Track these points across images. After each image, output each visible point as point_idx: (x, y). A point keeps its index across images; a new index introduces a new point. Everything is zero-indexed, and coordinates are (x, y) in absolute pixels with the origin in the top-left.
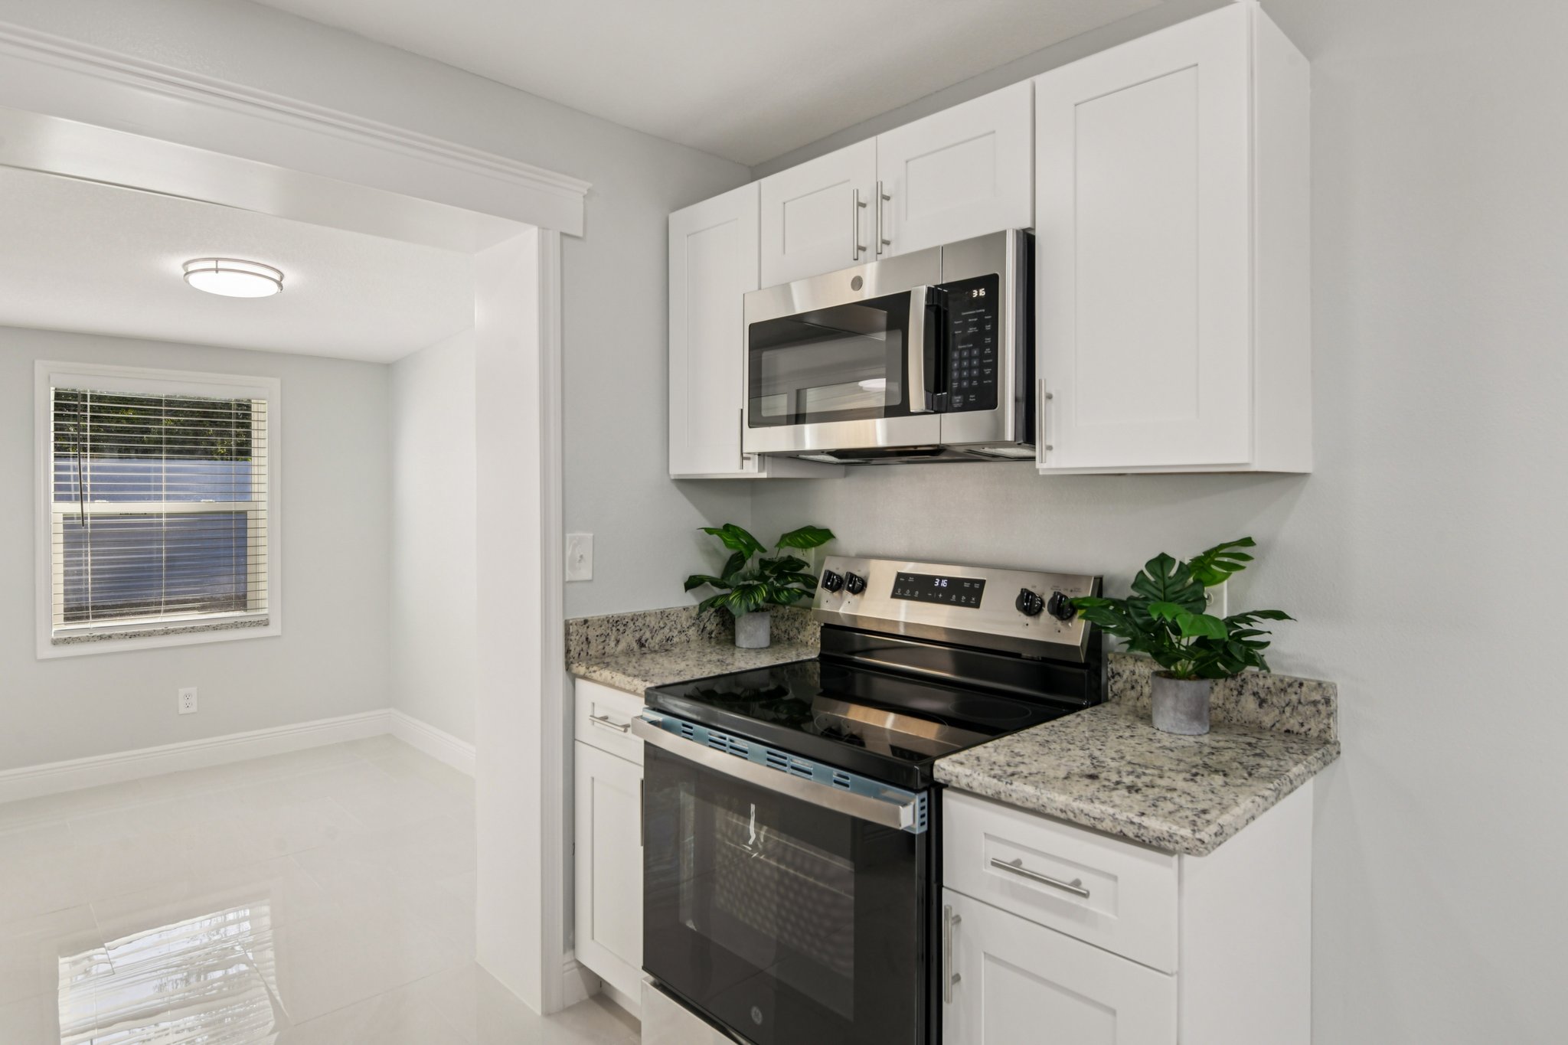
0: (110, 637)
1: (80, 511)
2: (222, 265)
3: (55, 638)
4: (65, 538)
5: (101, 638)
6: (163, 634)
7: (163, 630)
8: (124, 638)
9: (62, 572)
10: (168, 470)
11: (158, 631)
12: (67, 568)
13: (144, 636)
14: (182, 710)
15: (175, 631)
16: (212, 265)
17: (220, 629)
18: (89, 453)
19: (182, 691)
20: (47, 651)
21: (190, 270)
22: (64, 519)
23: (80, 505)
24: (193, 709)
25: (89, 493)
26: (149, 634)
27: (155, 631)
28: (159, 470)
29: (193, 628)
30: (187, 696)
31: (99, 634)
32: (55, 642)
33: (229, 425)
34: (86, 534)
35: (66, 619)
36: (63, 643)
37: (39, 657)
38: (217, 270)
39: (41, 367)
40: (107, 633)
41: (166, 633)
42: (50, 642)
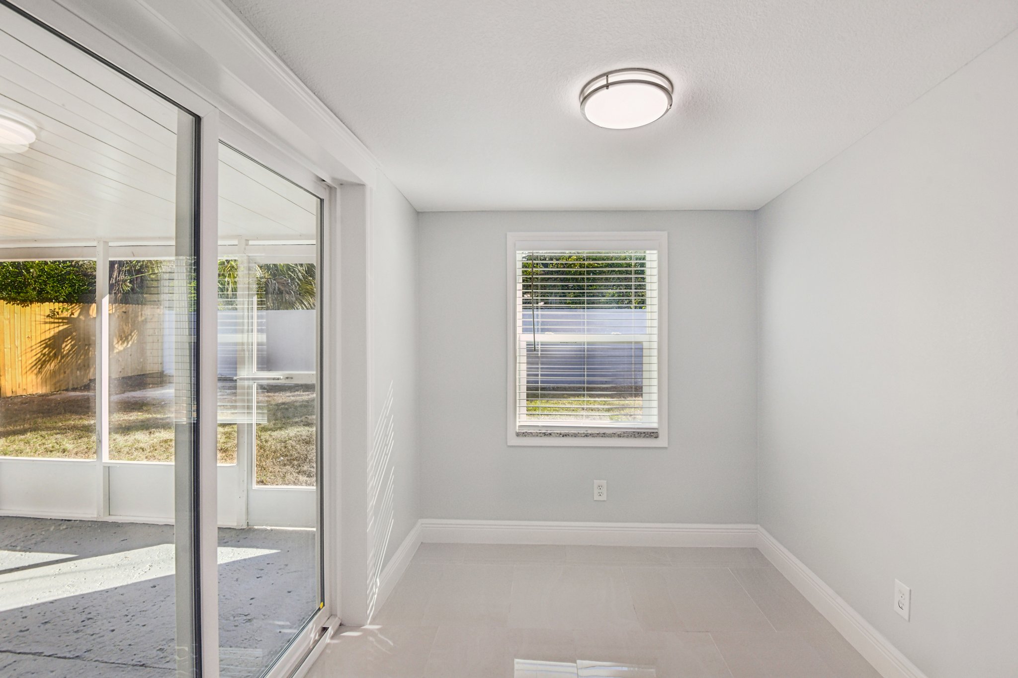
0: (552, 434)
2: (612, 79)
3: (518, 431)
4: (527, 359)
5: (546, 434)
6: (584, 436)
7: (584, 433)
8: (559, 436)
11: (581, 433)
13: (572, 436)
14: (596, 498)
15: (592, 435)
17: (623, 437)
19: (596, 482)
20: (514, 441)
22: (527, 345)
23: (533, 334)
24: (604, 498)
25: (540, 327)
26: (575, 435)
29: (604, 434)
30: (600, 487)
31: (545, 431)
32: (518, 435)
33: (630, 279)
36: (523, 436)
37: (508, 444)
38: (607, 86)
41: (586, 435)
42: (515, 434)
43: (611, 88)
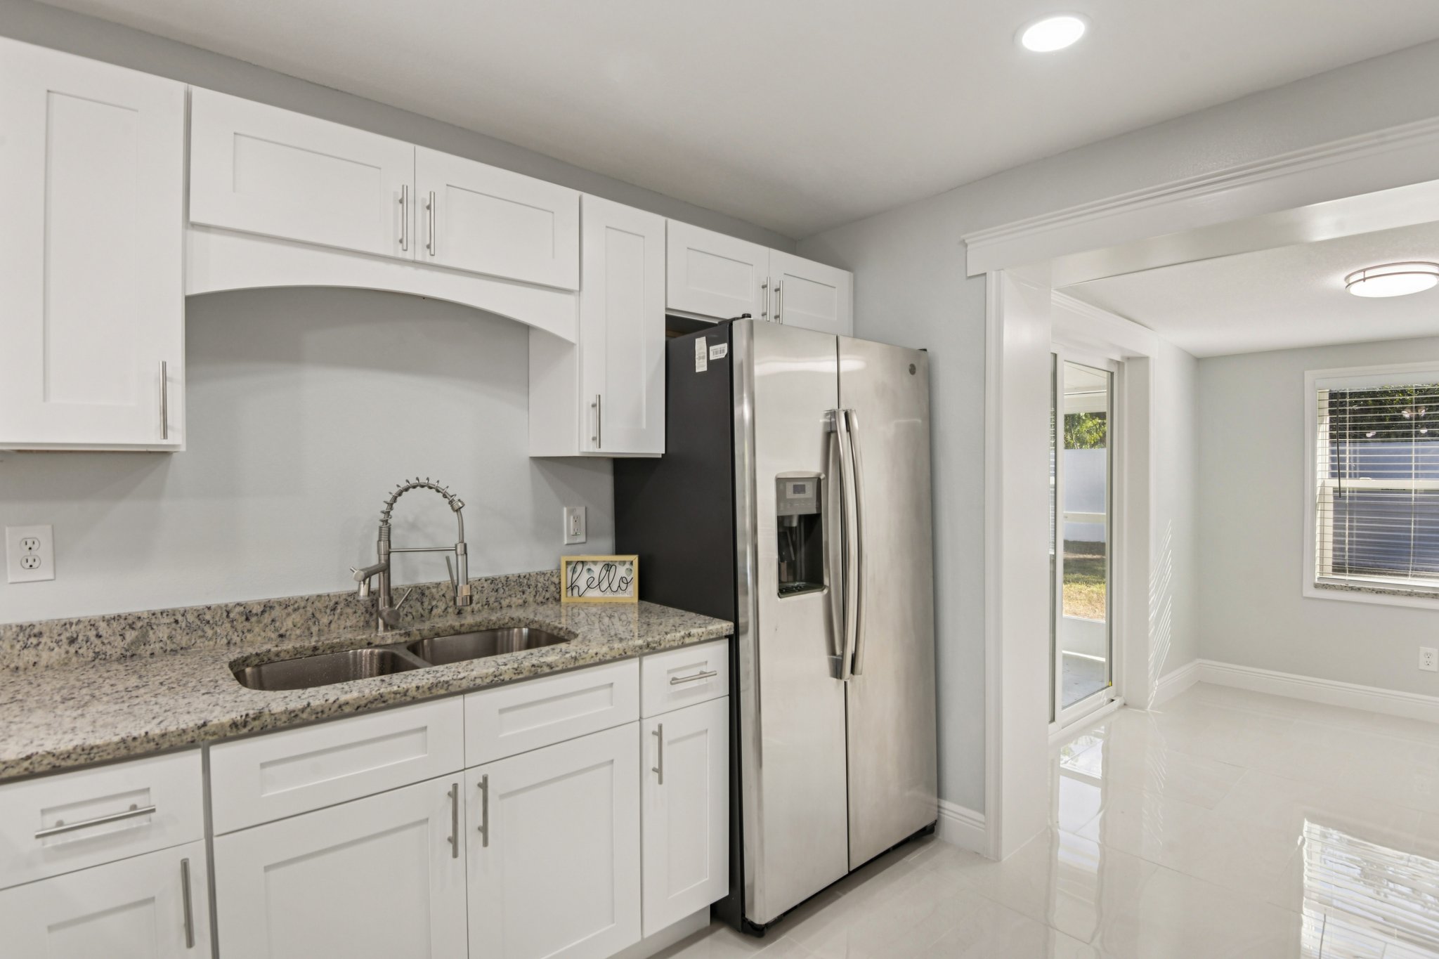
0: (1359, 589)
1: (1338, 486)
2: (1368, 274)
3: (1319, 583)
4: (1334, 507)
5: (1352, 589)
8: (1371, 592)
9: (1332, 533)
10: (1417, 451)
11: (1402, 592)
12: (1336, 531)
13: (1389, 593)
14: (1422, 666)
15: (1418, 595)
16: (1361, 276)
18: (1348, 440)
19: (1423, 649)
20: (1310, 592)
21: (1350, 282)
22: (1333, 491)
23: (1338, 480)
24: (1433, 667)
25: (1347, 471)
26: (1394, 593)
27: (1399, 591)
28: (1410, 451)
30: (1428, 655)
31: (1350, 585)
32: (1316, 586)
34: (1345, 504)
35: (1334, 570)
36: (1322, 587)
37: (1304, 595)
38: (1364, 280)
39: (1309, 376)
40: (1358, 586)
41: (1410, 594)
42: (1313, 585)
43: (1367, 281)
